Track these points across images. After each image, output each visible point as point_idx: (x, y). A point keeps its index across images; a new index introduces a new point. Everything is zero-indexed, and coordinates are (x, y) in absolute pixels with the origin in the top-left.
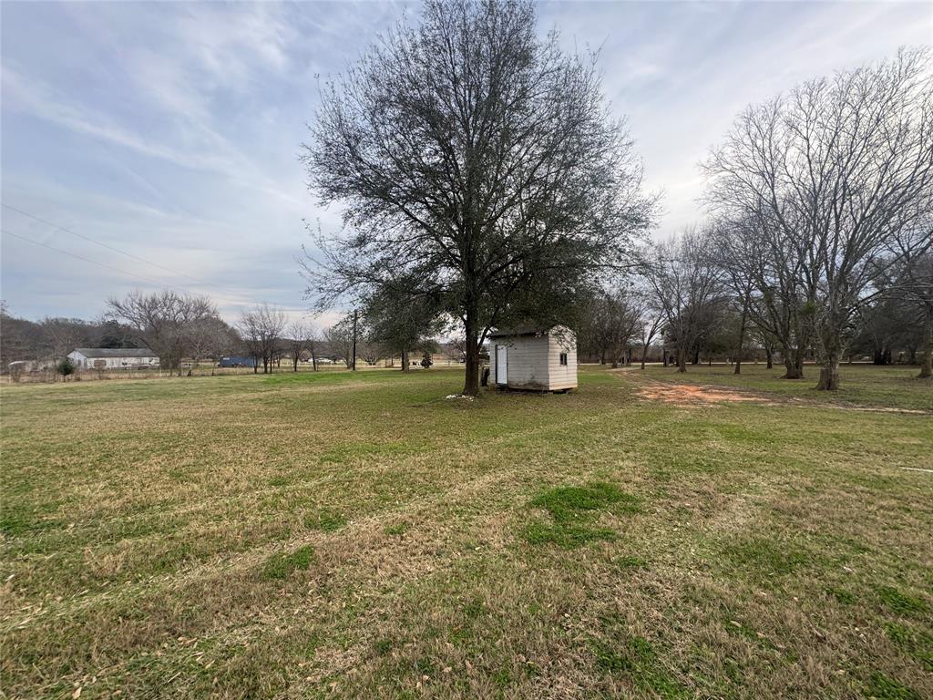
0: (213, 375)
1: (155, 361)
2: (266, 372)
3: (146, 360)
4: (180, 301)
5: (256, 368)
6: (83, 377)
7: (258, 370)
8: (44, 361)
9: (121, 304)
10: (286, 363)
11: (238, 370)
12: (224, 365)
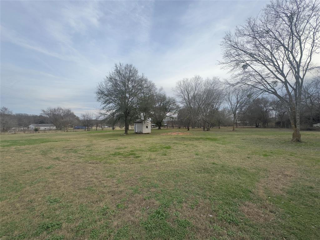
0: (73, 131)
1: (55, 128)
2: (88, 131)
3: (52, 127)
4: (62, 110)
5: (85, 129)
6: (40, 132)
7: (86, 130)
8: (21, 128)
9: (45, 111)
10: (94, 128)
11: (80, 130)
12: (75, 128)
